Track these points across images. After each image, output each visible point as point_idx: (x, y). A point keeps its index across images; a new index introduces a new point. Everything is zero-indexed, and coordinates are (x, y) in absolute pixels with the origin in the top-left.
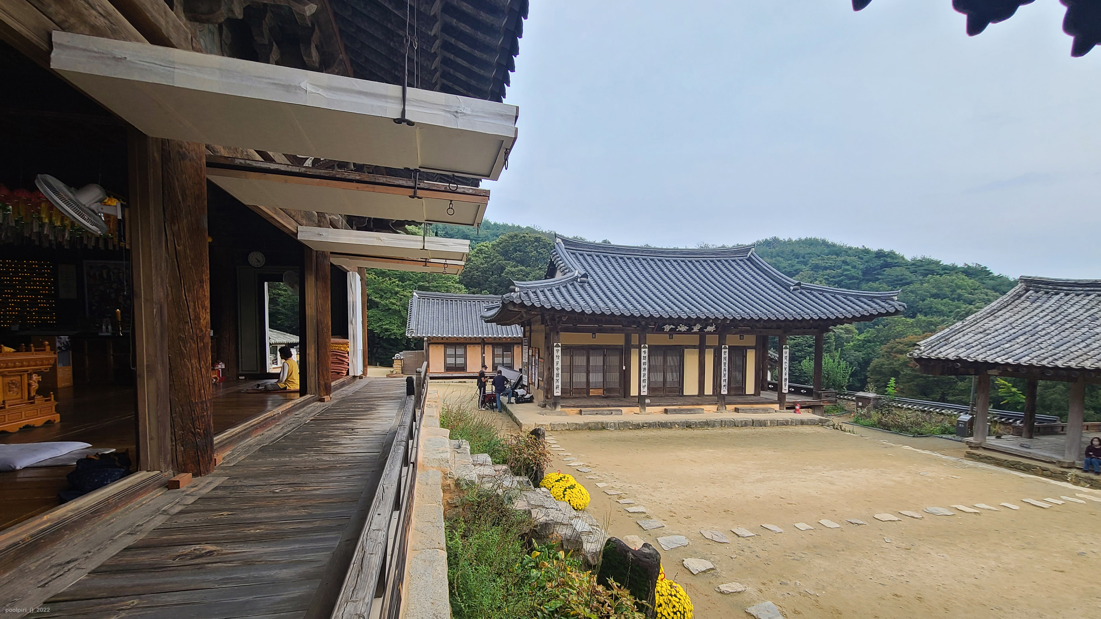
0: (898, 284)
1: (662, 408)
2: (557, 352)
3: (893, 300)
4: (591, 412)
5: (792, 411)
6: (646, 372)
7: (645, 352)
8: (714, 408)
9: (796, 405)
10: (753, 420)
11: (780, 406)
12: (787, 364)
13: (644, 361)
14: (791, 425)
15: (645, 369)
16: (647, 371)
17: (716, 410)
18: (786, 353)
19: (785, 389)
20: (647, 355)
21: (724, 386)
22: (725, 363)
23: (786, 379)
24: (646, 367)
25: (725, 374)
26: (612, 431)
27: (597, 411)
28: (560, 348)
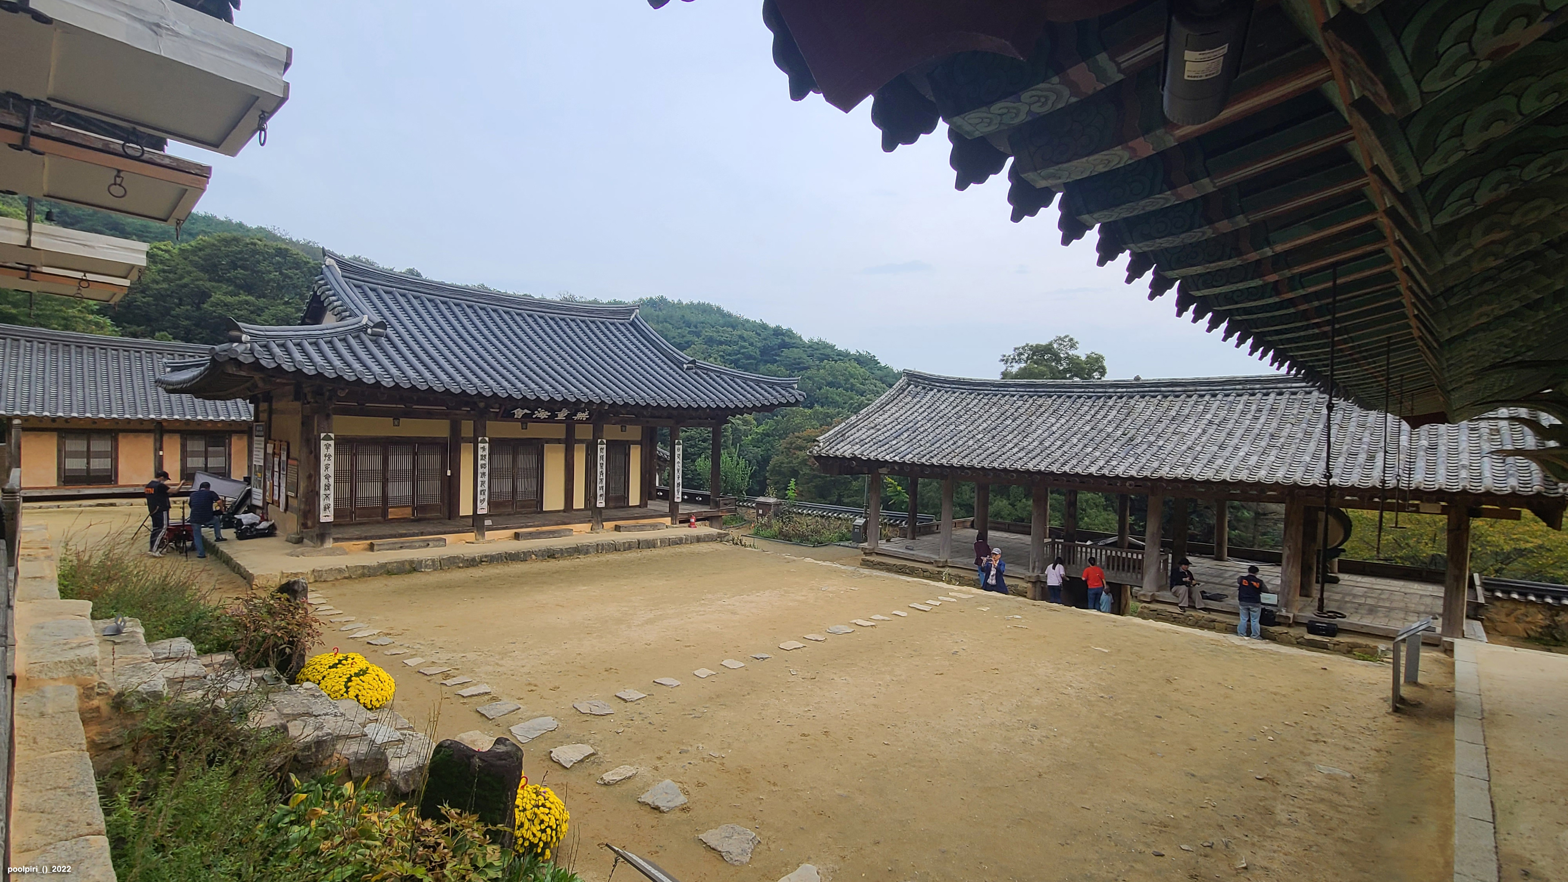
0: (796, 368)
1: (511, 532)
2: (327, 448)
3: (793, 388)
4: (391, 546)
5: (687, 525)
6: (486, 479)
7: (484, 448)
8: (587, 527)
9: (691, 517)
10: (638, 541)
11: (672, 520)
12: (681, 465)
13: (483, 462)
14: (686, 543)
15: (484, 474)
16: (487, 476)
17: (589, 530)
18: (679, 450)
19: (678, 498)
20: (487, 452)
21: (601, 495)
22: (602, 464)
23: (679, 484)
24: (486, 471)
25: (601, 480)
26: (428, 573)
27: (402, 543)
28: (332, 443)
